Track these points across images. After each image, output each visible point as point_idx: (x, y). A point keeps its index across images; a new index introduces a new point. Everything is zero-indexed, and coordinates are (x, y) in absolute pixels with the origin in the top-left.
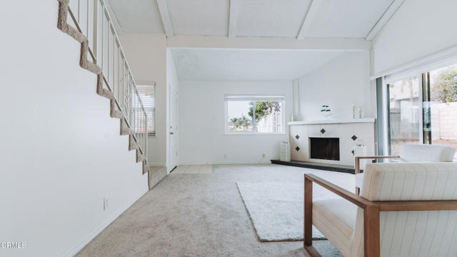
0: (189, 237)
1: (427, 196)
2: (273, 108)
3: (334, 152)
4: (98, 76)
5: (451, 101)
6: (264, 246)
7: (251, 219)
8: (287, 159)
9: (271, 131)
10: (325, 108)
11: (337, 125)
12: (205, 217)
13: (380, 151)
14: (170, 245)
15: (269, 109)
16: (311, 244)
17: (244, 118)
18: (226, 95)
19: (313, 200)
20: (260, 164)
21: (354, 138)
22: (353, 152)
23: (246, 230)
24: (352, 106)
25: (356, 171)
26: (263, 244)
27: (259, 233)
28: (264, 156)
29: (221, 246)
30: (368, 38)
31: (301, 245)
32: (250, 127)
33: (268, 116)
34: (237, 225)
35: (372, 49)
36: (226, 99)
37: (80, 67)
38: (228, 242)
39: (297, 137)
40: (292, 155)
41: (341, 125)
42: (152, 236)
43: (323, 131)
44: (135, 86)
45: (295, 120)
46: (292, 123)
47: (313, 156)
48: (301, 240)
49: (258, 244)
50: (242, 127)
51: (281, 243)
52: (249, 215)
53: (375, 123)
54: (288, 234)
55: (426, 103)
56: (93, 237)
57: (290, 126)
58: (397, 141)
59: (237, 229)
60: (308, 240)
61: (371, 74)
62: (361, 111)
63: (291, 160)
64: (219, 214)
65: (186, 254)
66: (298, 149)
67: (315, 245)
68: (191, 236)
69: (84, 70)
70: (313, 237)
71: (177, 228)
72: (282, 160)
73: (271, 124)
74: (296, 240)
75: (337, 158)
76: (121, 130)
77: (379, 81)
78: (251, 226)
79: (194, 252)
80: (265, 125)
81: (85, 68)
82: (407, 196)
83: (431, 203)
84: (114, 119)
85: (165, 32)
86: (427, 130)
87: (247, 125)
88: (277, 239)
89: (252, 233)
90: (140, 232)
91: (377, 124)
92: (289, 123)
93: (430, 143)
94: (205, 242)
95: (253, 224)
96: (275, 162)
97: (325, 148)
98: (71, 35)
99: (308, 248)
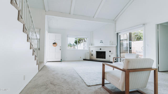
0: (62, 88)
1: (140, 67)
2: (83, 41)
3: (104, 56)
4: (24, 25)
5: (134, 41)
6: (89, 88)
7: (82, 79)
8: (89, 59)
9: (83, 49)
10: (101, 42)
11: (105, 47)
12: (65, 80)
13: (118, 56)
14: (56, 91)
15: (82, 41)
16: (104, 85)
17: (70, 44)
18: (67, 35)
19: (105, 71)
20: (79, 61)
21: (110, 51)
22: (110, 56)
23: (82, 83)
24: (110, 41)
25: (113, 62)
26: (89, 87)
27: (87, 83)
28: (81, 57)
29: (75, 89)
30: (115, 20)
31: (101, 86)
32: (72, 47)
33: (81, 44)
34: (78, 82)
35: (115, 24)
36: (67, 37)
37: (17, 20)
38: (77, 88)
39: (92, 51)
40: (90, 57)
41: (106, 47)
42: (47, 89)
43: (101, 49)
44: (35, 30)
45: (91, 45)
46: (91, 46)
47: (97, 57)
48: (101, 84)
49: (87, 87)
50: (69, 47)
51: (95, 86)
52: (81, 78)
53: (116, 47)
54: (96, 83)
55: (130, 42)
56: (20, 92)
57: (90, 47)
58: (122, 52)
59: (79, 83)
60: (103, 84)
61: (115, 32)
62: (112, 43)
63: (90, 59)
64: (70, 78)
65: (63, 93)
66: (92, 55)
67: (105, 85)
68: (63, 87)
69: (19, 22)
70: (105, 83)
71: (56, 85)
72: (87, 59)
73: (83, 46)
74: (99, 85)
75: (105, 58)
76: (30, 47)
77: (117, 34)
78: (83, 82)
79: (66, 92)
80: (80, 47)
81: (19, 21)
82: (135, 68)
83: (141, 69)
84: (28, 42)
85: (45, 9)
86: (130, 49)
87: (71, 46)
88: (93, 85)
89: (84, 84)
90: (41, 87)
91: (117, 47)
92: (90, 46)
93: (131, 53)
94: (68, 88)
95: (83, 81)
96: (84, 60)
97: (101, 55)
98: (15, 7)
99: (104, 87)
